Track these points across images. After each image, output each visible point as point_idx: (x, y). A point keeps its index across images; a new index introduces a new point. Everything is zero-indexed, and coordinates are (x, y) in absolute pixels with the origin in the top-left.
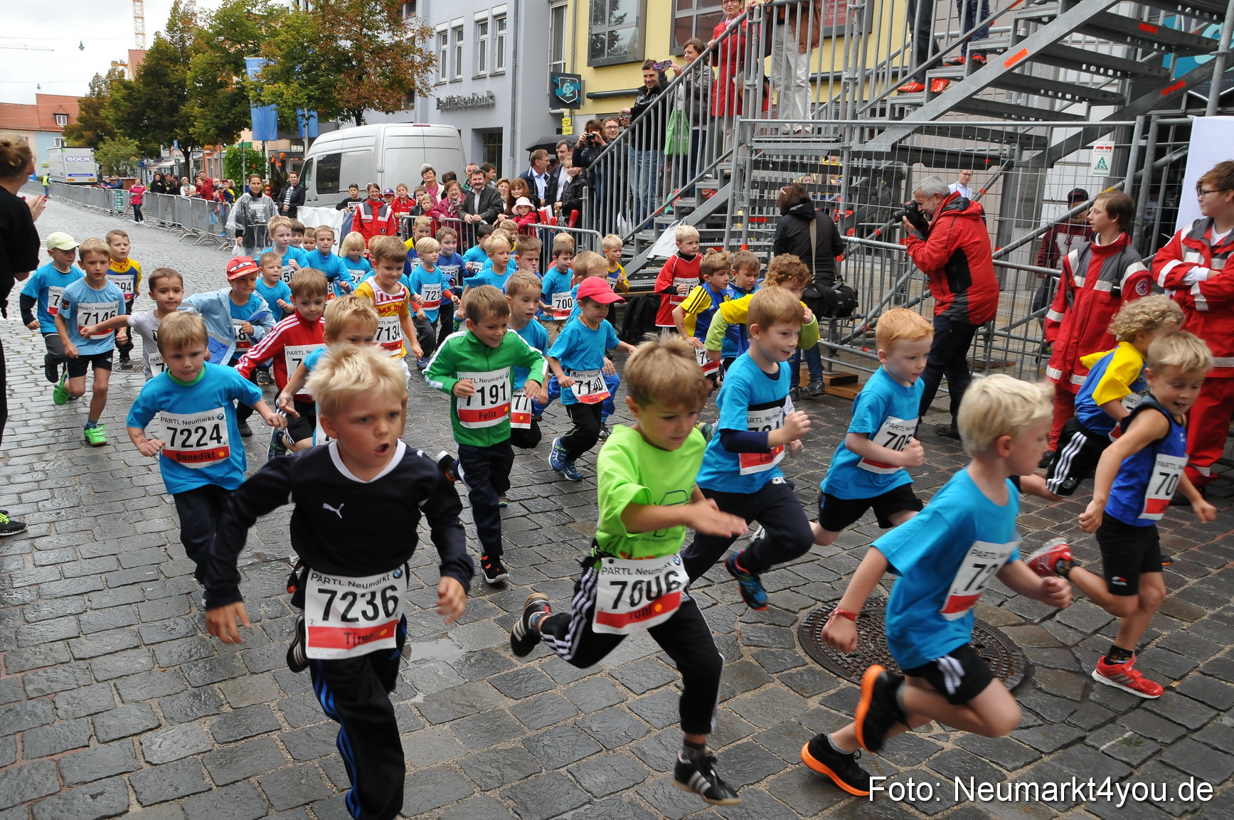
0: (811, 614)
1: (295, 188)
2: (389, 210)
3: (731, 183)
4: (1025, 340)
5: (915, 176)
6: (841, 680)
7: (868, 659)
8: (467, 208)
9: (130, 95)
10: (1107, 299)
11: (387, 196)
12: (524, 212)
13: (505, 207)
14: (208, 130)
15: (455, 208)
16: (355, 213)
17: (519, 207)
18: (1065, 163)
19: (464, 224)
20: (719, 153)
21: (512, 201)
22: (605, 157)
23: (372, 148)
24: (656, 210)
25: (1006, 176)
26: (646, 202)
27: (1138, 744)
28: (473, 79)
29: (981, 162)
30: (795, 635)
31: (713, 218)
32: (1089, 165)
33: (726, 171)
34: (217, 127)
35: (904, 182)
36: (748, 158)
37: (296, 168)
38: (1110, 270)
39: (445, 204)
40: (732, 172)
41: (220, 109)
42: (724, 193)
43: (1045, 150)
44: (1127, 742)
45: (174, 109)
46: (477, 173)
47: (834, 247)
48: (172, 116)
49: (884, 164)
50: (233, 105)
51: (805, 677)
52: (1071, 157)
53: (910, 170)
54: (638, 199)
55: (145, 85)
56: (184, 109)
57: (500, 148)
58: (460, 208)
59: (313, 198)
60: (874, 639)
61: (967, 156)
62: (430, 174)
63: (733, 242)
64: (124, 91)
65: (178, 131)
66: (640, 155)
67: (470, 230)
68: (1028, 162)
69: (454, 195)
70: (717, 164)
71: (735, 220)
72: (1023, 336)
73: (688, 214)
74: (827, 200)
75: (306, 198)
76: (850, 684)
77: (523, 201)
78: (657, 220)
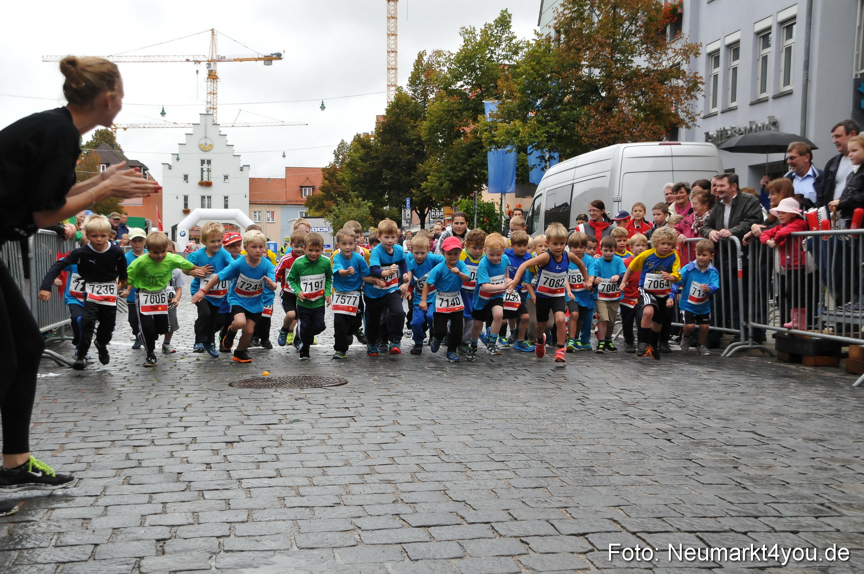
8: (714, 223)
9: (367, 154)
14: (441, 185)
15: (700, 225)
23: (608, 174)
28: (752, 104)
34: (451, 181)
39: (688, 220)
41: (455, 160)
45: (411, 168)
48: (410, 175)
50: (470, 156)
55: (383, 143)
56: (421, 167)
58: (705, 224)
64: (362, 151)
65: (414, 191)
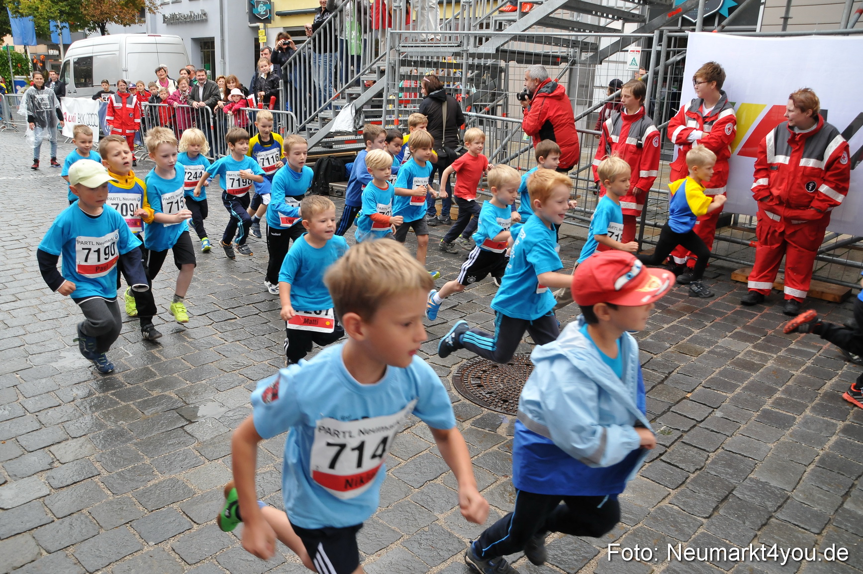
0: (460, 368)
1: (56, 83)
2: (135, 99)
3: (385, 77)
4: (588, 180)
5: (511, 71)
6: (483, 409)
7: (500, 394)
8: (194, 97)
10: (634, 149)
11: (132, 89)
12: (237, 99)
13: (222, 96)
15: (185, 97)
16: (109, 102)
17: (232, 96)
18: (609, 62)
19: (193, 109)
20: (377, 54)
21: (227, 92)
22: (295, 59)
23: (117, 53)
24: (333, 96)
25: (571, 70)
26: (325, 90)
27: (669, 433)
28: (190, 0)
29: (555, 60)
30: (451, 381)
31: (373, 101)
32: (625, 63)
33: (382, 68)
35: (503, 74)
36: (397, 58)
37: (55, 68)
38: (635, 131)
39: (177, 94)
40: (386, 68)
42: (382, 83)
43: (597, 53)
44: (663, 432)
46: (201, 71)
47: (458, 120)
49: (490, 62)
51: (460, 409)
52: (613, 58)
53: (507, 66)
54: (320, 88)
57: (213, 52)
58: (189, 97)
59: (72, 91)
60: (502, 381)
61: (546, 56)
62: (162, 72)
63: (388, 119)
66: (320, 56)
67: (198, 114)
68: (586, 60)
69: (183, 87)
70: (375, 63)
71: (389, 102)
72: (586, 178)
73: (355, 98)
74: (451, 87)
75: (67, 91)
76: (490, 411)
77: (235, 91)
78: (334, 103)
